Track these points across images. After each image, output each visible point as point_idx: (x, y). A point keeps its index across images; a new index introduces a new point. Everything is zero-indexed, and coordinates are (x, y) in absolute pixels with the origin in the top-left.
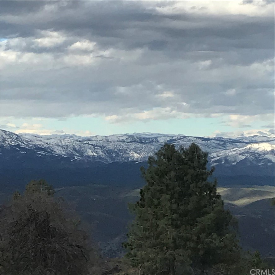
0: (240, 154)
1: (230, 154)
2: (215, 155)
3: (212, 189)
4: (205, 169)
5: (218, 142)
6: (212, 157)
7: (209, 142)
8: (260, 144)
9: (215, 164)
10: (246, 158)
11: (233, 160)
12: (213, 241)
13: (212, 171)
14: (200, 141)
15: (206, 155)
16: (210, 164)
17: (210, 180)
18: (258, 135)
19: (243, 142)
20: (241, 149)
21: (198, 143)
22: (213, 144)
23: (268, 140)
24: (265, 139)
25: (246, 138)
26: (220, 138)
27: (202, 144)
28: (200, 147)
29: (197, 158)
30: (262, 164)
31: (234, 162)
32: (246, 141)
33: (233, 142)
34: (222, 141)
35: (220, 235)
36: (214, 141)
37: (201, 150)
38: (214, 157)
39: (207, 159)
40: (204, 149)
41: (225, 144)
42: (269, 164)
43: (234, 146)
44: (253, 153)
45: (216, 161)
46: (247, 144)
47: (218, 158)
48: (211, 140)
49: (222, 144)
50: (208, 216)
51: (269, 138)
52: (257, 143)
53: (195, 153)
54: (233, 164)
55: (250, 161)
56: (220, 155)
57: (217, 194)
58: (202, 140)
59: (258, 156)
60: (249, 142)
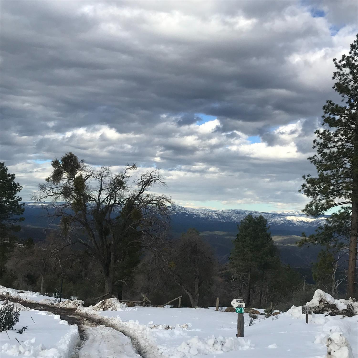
0: (282, 221)
1: (277, 220)
2: (270, 220)
3: (268, 236)
4: (266, 227)
5: (272, 215)
6: (269, 221)
7: (268, 214)
8: (291, 217)
9: (270, 225)
10: (284, 223)
11: (278, 223)
12: (269, 259)
13: (269, 228)
14: (264, 214)
15: (266, 220)
16: (268, 224)
17: (268, 232)
18: (290, 212)
19: (283, 215)
20: (282, 218)
21: (263, 215)
22: (270, 216)
23: (295, 215)
24: (293, 214)
25: (285, 214)
26: (273, 213)
27: (265, 216)
28: (264, 217)
29: (262, 222)
30: (292, 225)
31: (279, 224)
32: (285, 215)
33: (279, 215)
34: (274, 214)
35: (272, 256)
36: (270, 214)
37: (264, 218)
38: (270, 222)
39: (267, 222)
40: (265, 218)
41: (275, 216)
42: (295, 226)
43: (279, 217)
44: (288, 221)
45: (270, 223)
46: (285, 217)
47: (272, 222)
48: (269, 214)
49: (274, 216)
50: (267, 248)
51: (295, 214)
52: (289, 216)
53: (262, 220)
54: (278, 225)
55: (286, 224)
56: (273, 220)
57: (271, 238)
58: (265, 214)
59: (290, 222)
60: (286, 215)
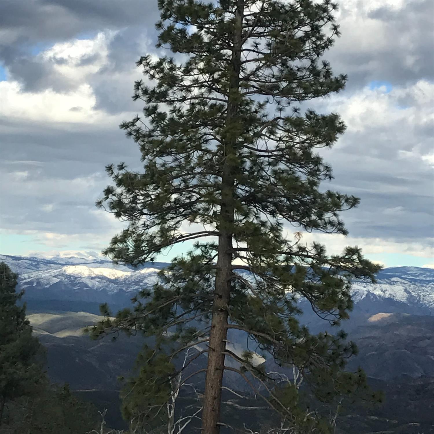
0: (54, 277)
1: (43, 276)
2: (26, 276)
3: (20, 314)
4: (14, 291)
5: (30, 262)
6: (23, 278)
7: (20, 261)
8: (77, 266)
9: (26, 286)
10: (60, 281)
11: (46, 282)
12: (18, 371)
13: (22, 294)
14: (10, 260)
15: (16, 276)
16: (20, 286)
17: (18, 304)
18: (76, 256)
19: (59, 264)
20: (55, 271)
21: (8, 262)
22: (25, 264)
23: (87, 262)
24: (83, 261)
25: (62, 259)
26: (33, 258)
27: (12, 264)
28: (11, 267)
29: (5, 279)
30: (78, 288)
31: (47, 285)
32: (62, 262)
33: (48, 263)
34: (35, 261)
35: (26, 365)
36: (26, 261)
37: (10, 271)
38: (25, 279)
39: (17, 281)
40: (14, 270)
41: (38, 264)
42: (85, 289)
43: (48, 267)
44: (69, 277)
45: (25, 283)
46: (62, 266)
47: (30, 280)
48: (23, 259)
49: (36, 265)
50: (13, 344)
51: (88, 260)
52: (73, 265)
53: (4, 274)
54: (46, 287)
55: (65, 285)
56: (32, 276)
57: (25, 320)
58: (13, 260)
59: (73, 280)
60: (64, 263)
